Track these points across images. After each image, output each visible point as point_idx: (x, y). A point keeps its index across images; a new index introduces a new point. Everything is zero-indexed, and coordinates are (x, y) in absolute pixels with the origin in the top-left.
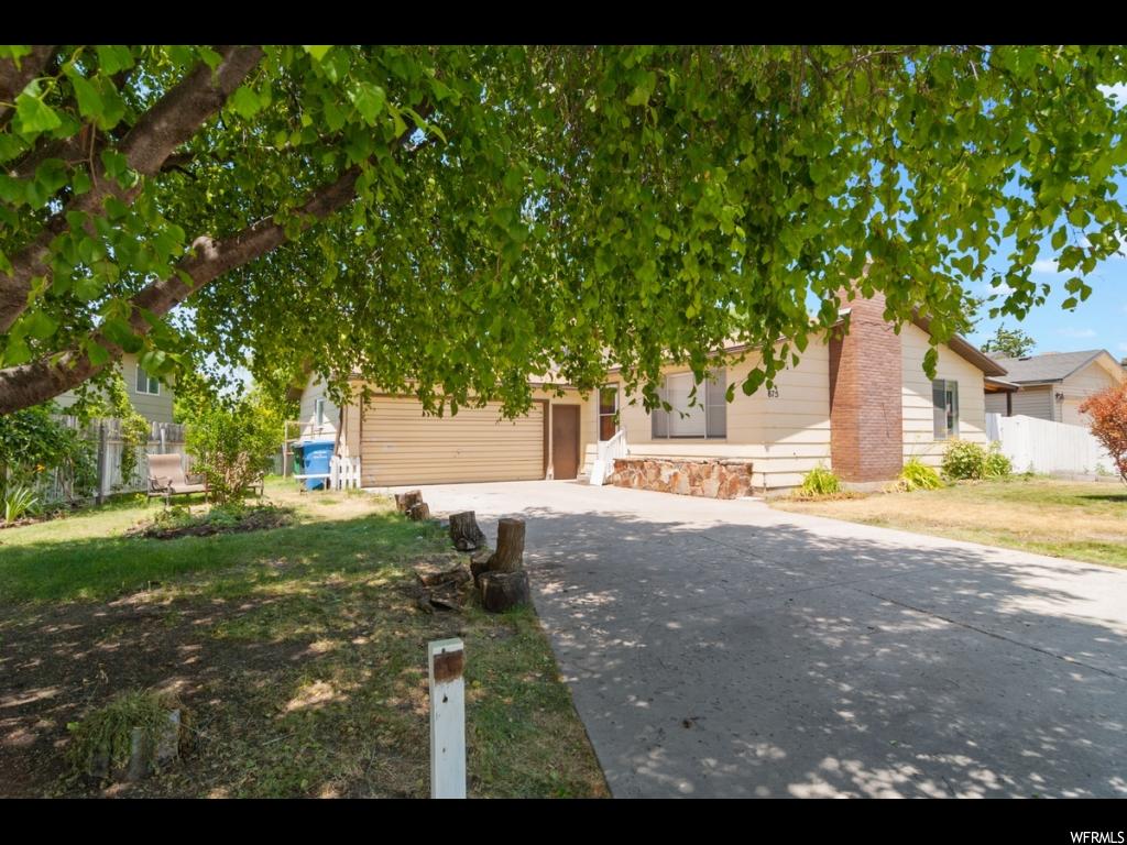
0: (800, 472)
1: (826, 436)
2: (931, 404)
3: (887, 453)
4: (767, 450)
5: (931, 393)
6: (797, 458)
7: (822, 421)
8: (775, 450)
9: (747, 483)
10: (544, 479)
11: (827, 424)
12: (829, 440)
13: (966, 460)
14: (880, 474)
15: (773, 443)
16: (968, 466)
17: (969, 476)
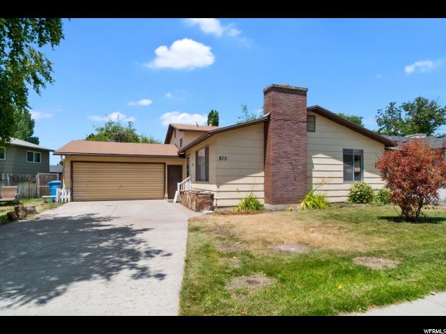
0: (240, 199)
1: (262, 180)
2: (342, 163)
3: (295, 189)
4: (218, 187)
5: (342, 157)
6: (239, 191)
7: (258, 172)
8: (223, 188)
9: (211, 204)
10: (163, 199)
11: (262, 174)
12: (263, 182)
13: (359, 193)
14: (288, 200)
15: (223, 184)
16: (361, 196)
17: (362, 202)
